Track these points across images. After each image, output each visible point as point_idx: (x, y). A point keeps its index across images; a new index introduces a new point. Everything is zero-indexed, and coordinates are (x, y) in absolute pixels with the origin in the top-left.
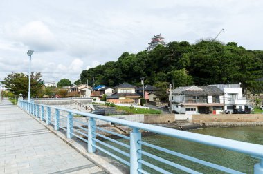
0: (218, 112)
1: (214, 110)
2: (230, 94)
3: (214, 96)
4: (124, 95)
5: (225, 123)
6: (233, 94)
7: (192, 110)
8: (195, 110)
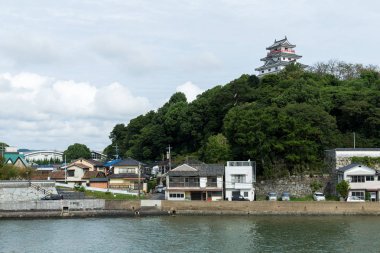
0: (214, 198)
1: (210, 196)
2: (235, 175)
3: (209, 177)
4: (121, 176)
5: (201, 212)
6: (239, 176)
7: (179, 196)
8: (182, 196)
